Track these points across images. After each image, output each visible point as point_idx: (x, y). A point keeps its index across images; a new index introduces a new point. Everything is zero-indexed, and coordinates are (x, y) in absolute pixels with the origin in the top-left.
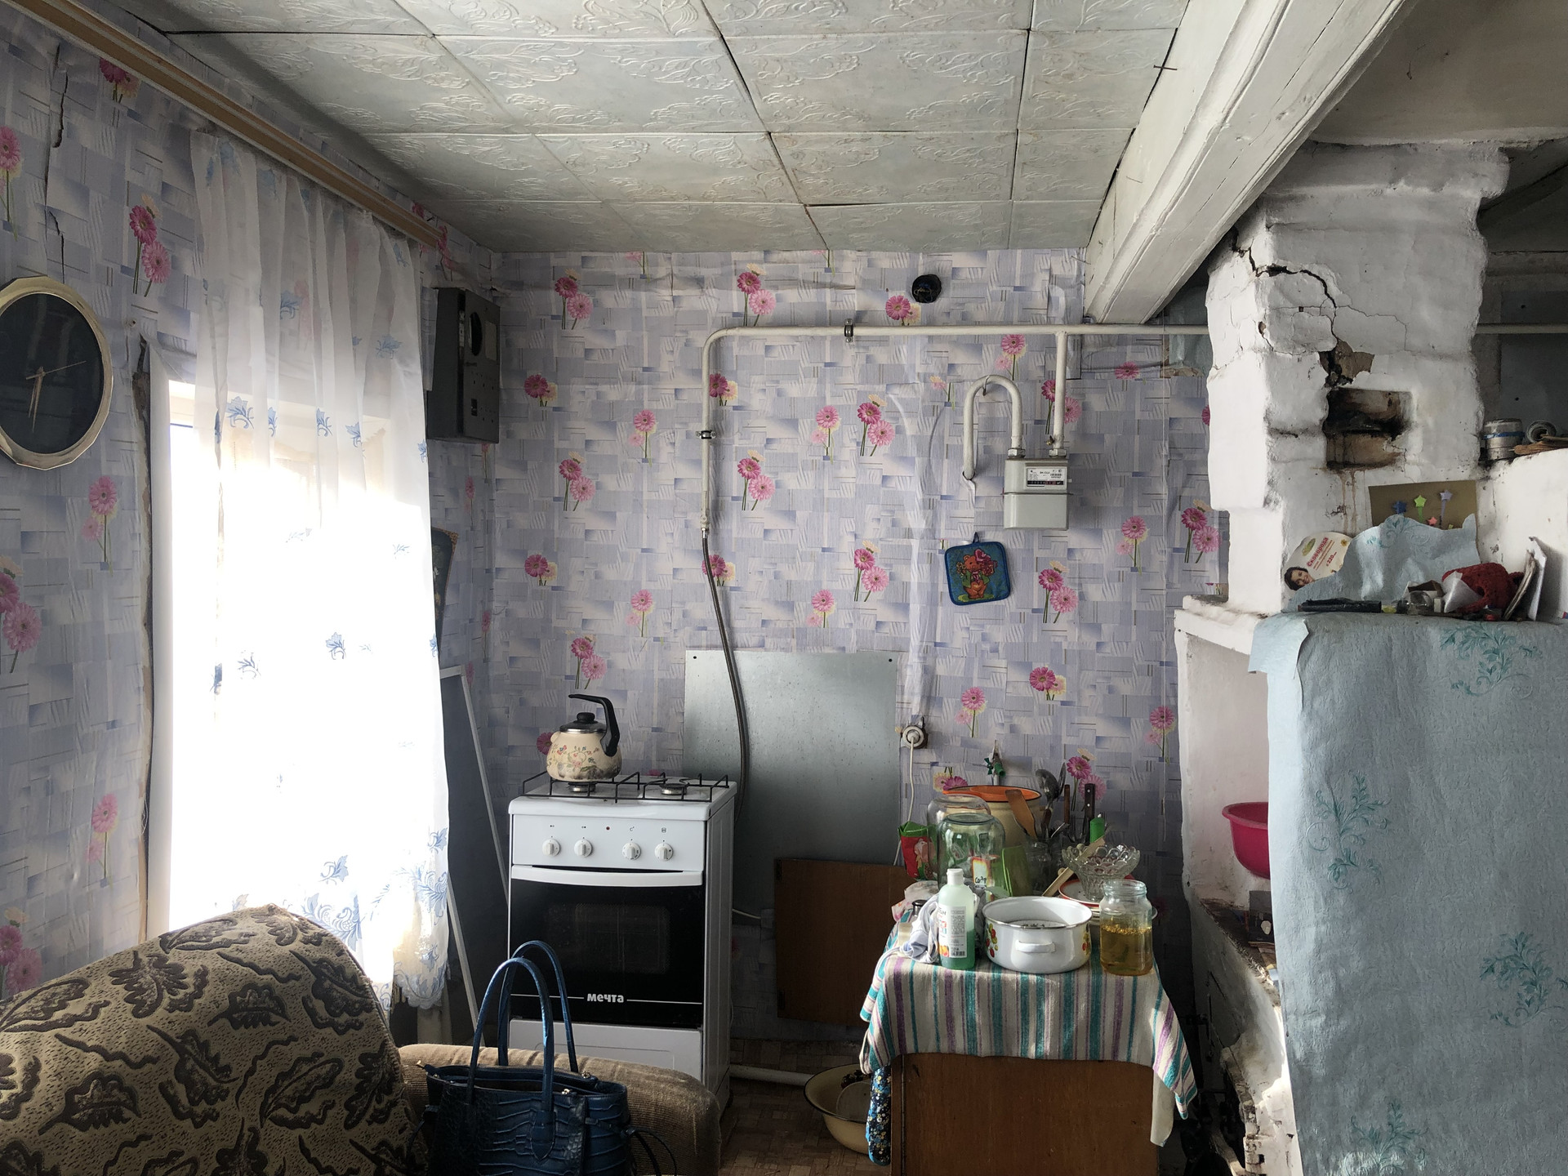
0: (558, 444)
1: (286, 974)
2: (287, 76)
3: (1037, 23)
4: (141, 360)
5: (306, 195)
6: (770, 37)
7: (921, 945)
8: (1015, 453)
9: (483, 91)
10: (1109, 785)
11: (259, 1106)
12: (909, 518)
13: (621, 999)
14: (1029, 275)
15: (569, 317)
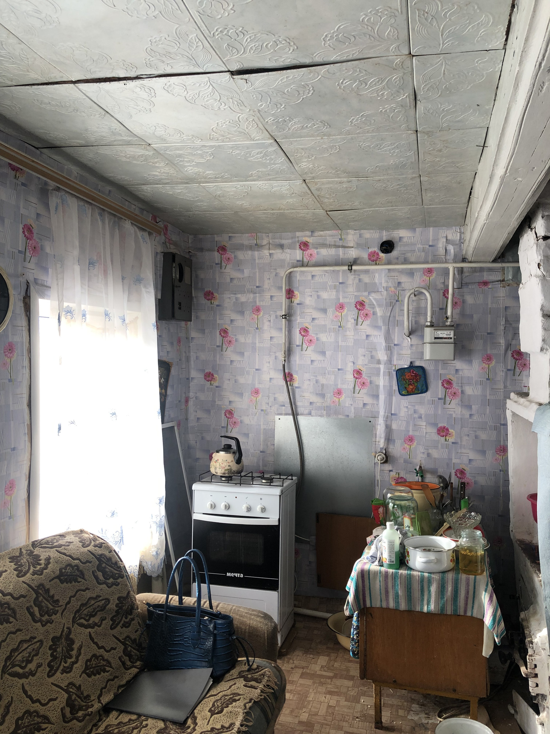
0: (218, 322)
1: (85, 560)
2: (90, 164)
3: (420, 128)
4: (27, 290)
5: (101, 215)
6: (297, 139)
7: (374, 557)
8: (429, 324)
9: (174, 167)
10: (476, 482)
11: (72, 618)
12: (379, 355)
13: (242, 576)
14: (436, 240)
15: (223, 264)
